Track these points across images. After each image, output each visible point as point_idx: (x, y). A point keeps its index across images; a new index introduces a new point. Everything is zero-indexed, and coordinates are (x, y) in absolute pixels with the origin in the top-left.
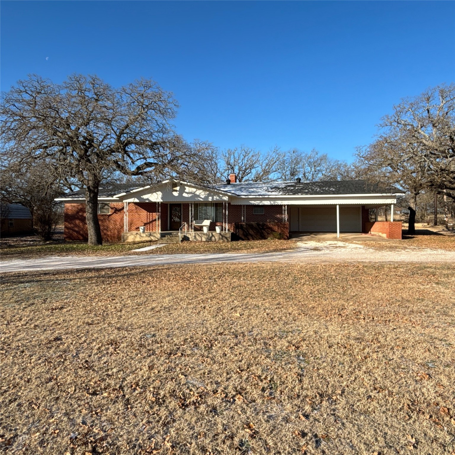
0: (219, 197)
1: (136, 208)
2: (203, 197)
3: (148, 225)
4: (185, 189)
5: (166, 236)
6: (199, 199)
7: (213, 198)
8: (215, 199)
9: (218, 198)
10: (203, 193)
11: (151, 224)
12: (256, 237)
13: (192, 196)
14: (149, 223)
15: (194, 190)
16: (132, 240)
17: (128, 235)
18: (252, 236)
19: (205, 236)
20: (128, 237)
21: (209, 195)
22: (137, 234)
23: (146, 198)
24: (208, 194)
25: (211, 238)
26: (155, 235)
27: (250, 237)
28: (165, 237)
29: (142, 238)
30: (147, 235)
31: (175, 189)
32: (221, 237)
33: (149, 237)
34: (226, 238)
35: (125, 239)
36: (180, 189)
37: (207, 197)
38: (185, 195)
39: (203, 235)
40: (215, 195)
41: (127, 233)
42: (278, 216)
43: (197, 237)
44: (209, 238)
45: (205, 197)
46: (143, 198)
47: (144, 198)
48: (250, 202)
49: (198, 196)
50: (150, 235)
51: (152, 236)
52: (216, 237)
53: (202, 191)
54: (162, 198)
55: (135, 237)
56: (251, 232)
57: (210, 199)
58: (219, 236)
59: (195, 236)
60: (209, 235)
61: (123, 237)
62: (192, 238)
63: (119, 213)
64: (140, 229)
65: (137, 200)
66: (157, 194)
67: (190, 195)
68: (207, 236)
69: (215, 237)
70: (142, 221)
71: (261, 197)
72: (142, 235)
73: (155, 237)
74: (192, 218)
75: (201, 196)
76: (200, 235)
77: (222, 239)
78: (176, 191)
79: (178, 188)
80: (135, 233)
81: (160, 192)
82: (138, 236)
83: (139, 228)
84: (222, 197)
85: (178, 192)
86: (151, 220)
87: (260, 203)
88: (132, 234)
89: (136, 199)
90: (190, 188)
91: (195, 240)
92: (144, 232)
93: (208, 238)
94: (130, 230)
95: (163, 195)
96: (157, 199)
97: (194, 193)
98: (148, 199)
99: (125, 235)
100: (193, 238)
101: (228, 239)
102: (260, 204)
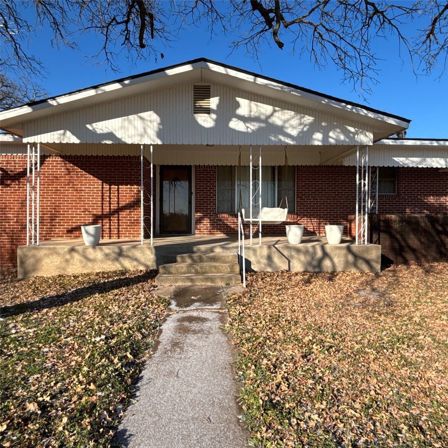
0: (346, 133)
1: (69, 172)
2: (294, 133)
3: (106, 221)
4: (238, 105)
5: (179, 259)
6: (282, 138)
7: (326, 137)
8: (332, 141)
9: (342, 137)
10: (295, 122)
11: (114, 219)
12: (425, 256)
13: (260, 129)
14: (109, 216)
15: (266, 109)
16: (56, 273)
17: (41, 253)
18: (414, 251)
19: (302, 258)
20: (38, 261)
21: (313, 128)
22: (72, 250)
23: (105, 131)
24: (311, 125)
25: (320, 261)
26: (138, 254)
27: (409, 256)
28: (175, 261)
29: (90, 264)
30: (107, 255)
31: (203, 103)
32: (351, 258)
33: (117, 260)
34: (368, 262)
35: (29, 268)
36: (218, 106)
37: (307, 134)
38: (235, 125)
39: (293, 253)
40: (333, 128)
41: (35, 248)
42: (432, 200)
43: (277, 259)
44: (315, 263)
45: (302, 132)
46: (93, 133)
47: (99, 131)
48: (396, 159)
49: (280, 130)
50: (120, 254)
51: (128, 257)
52: (336, 260)
53: (293, 113)
54: (159, 134)
55: (67, 261)
56: (414, 241)
57: (317, 139)
58: (346, 256)
59: (269, 258)
60: (315, 253)
61: (22, 263)
62: (259, 262)
63: (15, 186)
64: (84, 234)
65: (71, 139)
66: (141, 118)
67: (253, 127)
68: (308, 258)
69: (331, 260)
70: (86, 210)
71: (435, 144)
72: (91, 253)
73: (136, 260)
74: (256, 200)
75: (290, 131)
76: (286, 253)
77: (355, 265)
78: (208, 111)
79: (213, 102)
80: (67, 248)
81: (151, 113)
82: (76, 256)
83: (78, 229)
84: (354, 134)
85: (214, 116)
86: (114, 206)
87: (420, 163)
88: (54, 252)
89: (68, 133)
90: (253, 104)
91: (269, 270)
92: (96, 244)
93: (310, 264)
94: (46, 237)
95: (162, 123)
96: (142, 136)
97: (266, 120)
98: (110, 135)
99: (30, 254)
100: (264, 261)
101: (374, 265)
102: (420, 166)
